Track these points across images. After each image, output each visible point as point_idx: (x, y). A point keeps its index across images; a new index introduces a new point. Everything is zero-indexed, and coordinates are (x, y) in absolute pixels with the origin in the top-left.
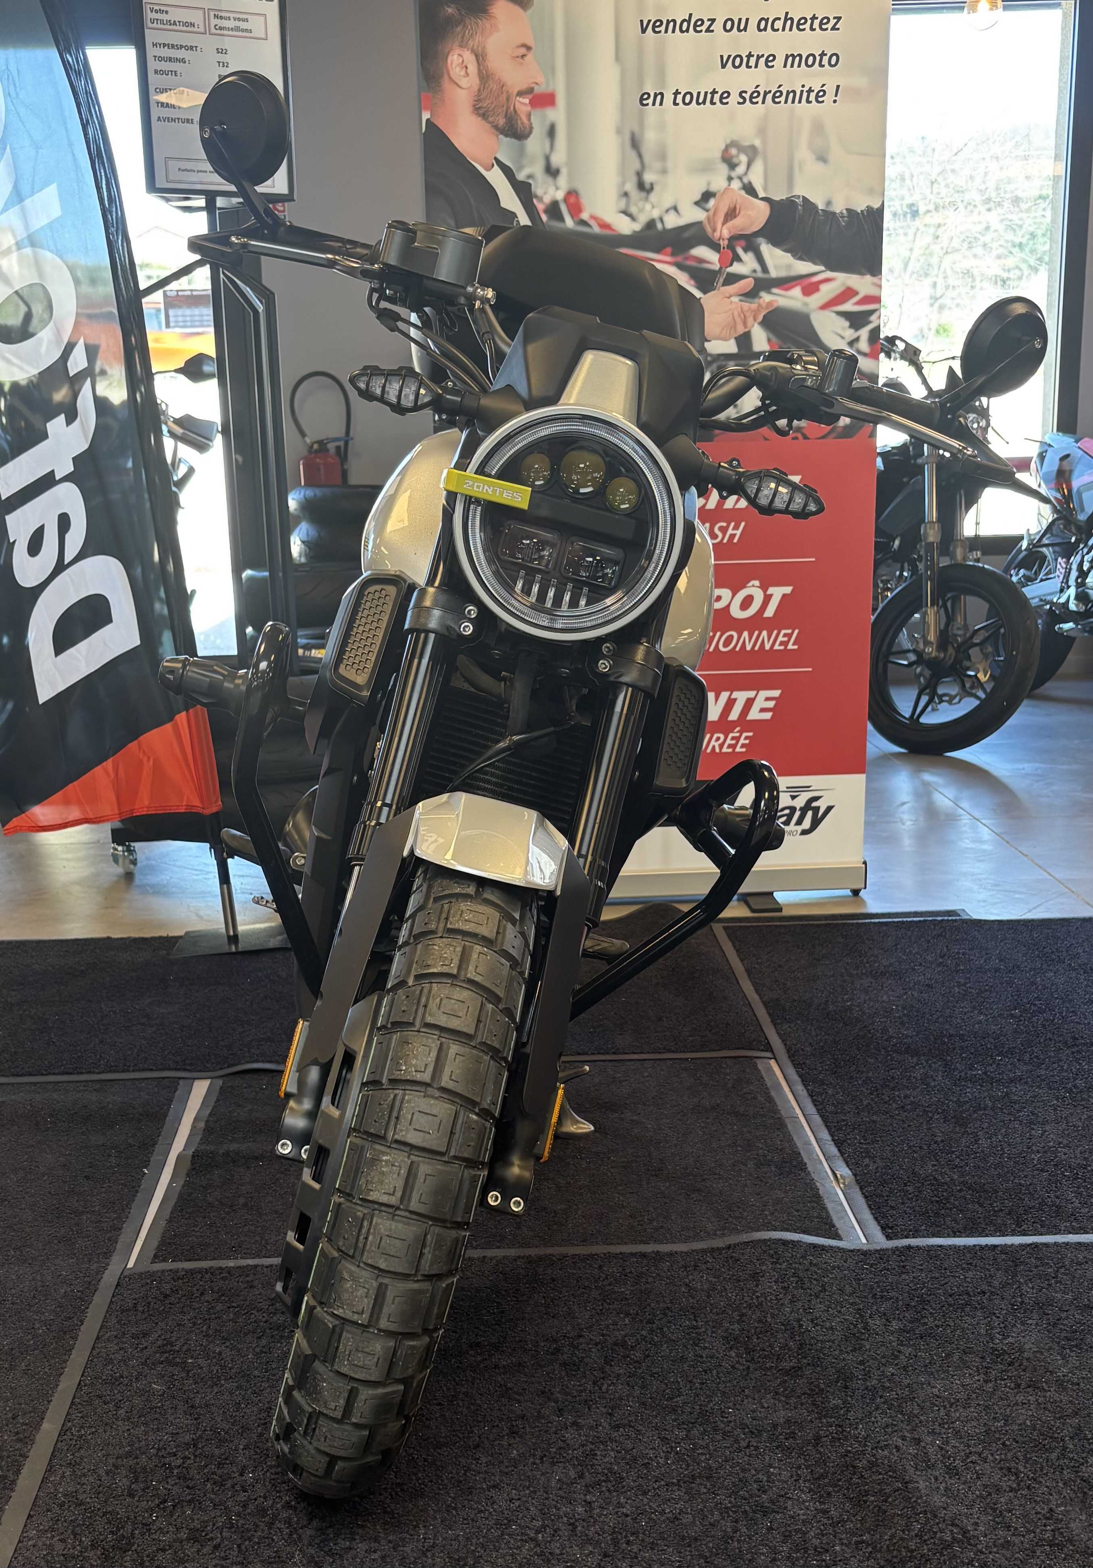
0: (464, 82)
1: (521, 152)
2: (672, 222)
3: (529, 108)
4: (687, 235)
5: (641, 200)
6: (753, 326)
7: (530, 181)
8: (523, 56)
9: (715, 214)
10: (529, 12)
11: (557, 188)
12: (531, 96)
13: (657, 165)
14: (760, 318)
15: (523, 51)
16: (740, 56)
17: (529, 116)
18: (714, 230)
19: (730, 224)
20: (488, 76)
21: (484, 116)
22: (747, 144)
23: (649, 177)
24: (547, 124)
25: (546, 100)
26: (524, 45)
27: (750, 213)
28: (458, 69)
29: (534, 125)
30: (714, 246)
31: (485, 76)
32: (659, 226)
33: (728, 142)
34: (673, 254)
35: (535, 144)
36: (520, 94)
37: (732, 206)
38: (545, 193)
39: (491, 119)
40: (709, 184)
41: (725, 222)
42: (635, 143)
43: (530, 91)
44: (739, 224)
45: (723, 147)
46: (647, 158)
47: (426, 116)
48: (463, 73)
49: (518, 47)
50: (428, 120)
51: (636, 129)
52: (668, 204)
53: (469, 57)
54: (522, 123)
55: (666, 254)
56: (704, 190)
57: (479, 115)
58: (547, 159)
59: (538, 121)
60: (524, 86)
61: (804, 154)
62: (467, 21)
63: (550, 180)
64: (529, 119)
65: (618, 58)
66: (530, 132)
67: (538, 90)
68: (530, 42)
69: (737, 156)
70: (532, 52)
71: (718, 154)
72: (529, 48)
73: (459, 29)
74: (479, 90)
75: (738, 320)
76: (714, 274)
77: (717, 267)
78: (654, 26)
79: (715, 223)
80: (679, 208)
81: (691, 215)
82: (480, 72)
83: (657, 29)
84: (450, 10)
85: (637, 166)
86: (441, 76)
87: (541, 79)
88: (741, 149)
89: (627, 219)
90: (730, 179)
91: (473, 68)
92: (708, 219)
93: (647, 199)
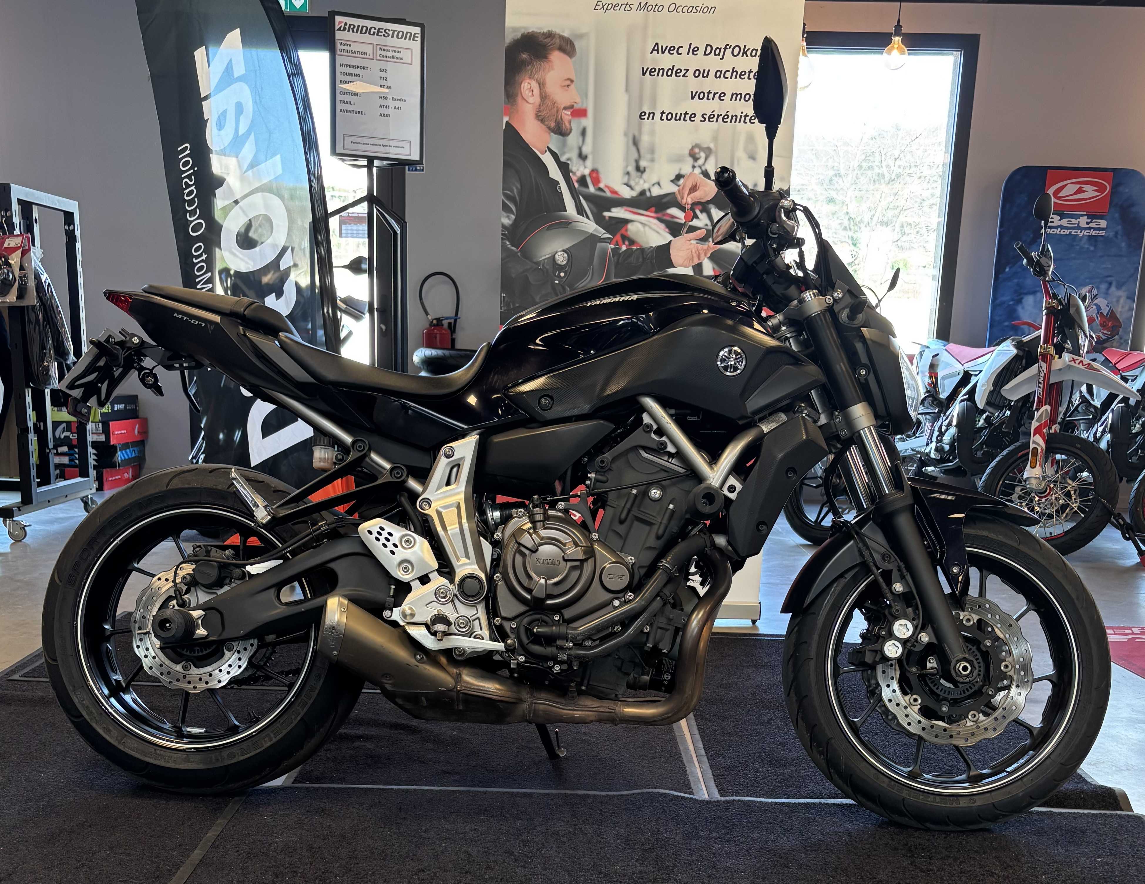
0: (531, 100)
1: (564, 144)
2: (656, 192)
3: (570, 117)
4: (664, 200)
5: (637, 177)
6: (704, 259)
7: (569, 162)
8: (568, 86)
9: (683, 188)
10: (573, 59)
11: (585, 167)
12: (572, 110)
13: (649, 156)
14: (709, 255)
15: (568, 82)
16: (704, 93)
17: (570, 122)
18: (682, 198)
19: (692, 195)
20: (546, 97)
21: (542, 121)
22: (705, 146)
23: (643, 164)
24: (581, 127)
25: (581, 113)
26: (569, 79)
27: (706, 189)
28: (527, 92)
29: (573, 128)
30: (682, 208)
31: (544, 97)
32: (648, 194)
33: (694, 144)
34: (656, 212)
35: (573, 139)
36: (565, 108)
37: (694, 184)
38: (578, 170)
39: (546, 123)
40: (680, 169)
41: (689, 194)
42: (636, 143)
43: (572, 107)
44: (697, 195)
45: (690, 147)
46: (642, 151)
47: (506, 119)
48: (530, 94)
49: (566, 80)
50: (507, 122)
51: (637, 134)
52: (655, 180)
53: (534, 85)
54: (566, 126)
55: (651, 212)
56: (677, 173)
57: (539, 120)
58: (580, 149)
59: (576, 125)
60: (568, 104)
61: (741, 154)
62: (535, 63)
63: (581, 162)
64: (570, 124)
65: (627, 90)
66: (570, 132)
67: (576, 106)
68: (573, 77)
69: (699, 153)
70: (574, 83)
71: (687, 152)
72: (572, 81)
73: (529, 67)
74: (540, 105)
75: (695, 255)
76: (681, 226)
77: (683, 221)
78: (650, 72)
79: (683, 194)
80: (661, 184)
81: (669, 188)
82: (541, 94)
83: (652, 74)
84: (524, 56)
85: (636, 156)
86: (516, 96)
87: (578, 100)
88: (702, 149)
89: (628, 188)
90: (694, 167)
91: (537, 91)
92: (679, 191)
93: (641, 177)
